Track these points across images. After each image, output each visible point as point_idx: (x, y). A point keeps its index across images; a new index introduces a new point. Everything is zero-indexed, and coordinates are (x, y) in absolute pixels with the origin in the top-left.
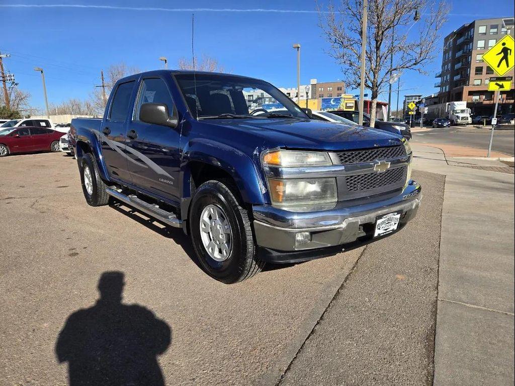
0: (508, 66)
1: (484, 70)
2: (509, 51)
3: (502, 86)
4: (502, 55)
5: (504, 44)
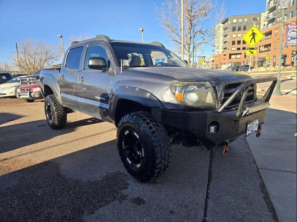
0: (255, 42)
1: (242, 42)
2: (255, 34)
3: (252, 53)
4: (252, 36)
5: (253, 31)
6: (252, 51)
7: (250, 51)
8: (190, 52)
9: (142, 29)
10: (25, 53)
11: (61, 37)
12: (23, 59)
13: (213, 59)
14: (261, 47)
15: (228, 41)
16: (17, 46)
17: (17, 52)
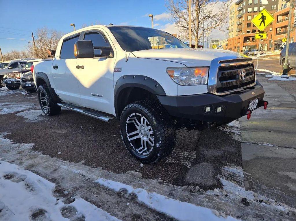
2: (265, 18)
3: (262, 36)
5: (262, 14)
6: (261, 34)
7: (259, 35)
8: (198, 38)
9: (151, 16)
10: (41, 42)
11: (74, 25)
12: (40, 48)
13: (227, 42)
14: (278, 29)
15: (243, 23)
16: (33, 35)
17: (34, 41)
